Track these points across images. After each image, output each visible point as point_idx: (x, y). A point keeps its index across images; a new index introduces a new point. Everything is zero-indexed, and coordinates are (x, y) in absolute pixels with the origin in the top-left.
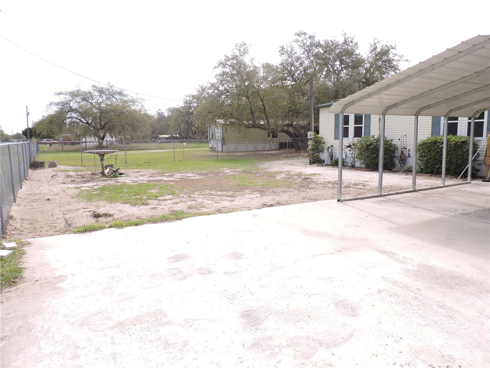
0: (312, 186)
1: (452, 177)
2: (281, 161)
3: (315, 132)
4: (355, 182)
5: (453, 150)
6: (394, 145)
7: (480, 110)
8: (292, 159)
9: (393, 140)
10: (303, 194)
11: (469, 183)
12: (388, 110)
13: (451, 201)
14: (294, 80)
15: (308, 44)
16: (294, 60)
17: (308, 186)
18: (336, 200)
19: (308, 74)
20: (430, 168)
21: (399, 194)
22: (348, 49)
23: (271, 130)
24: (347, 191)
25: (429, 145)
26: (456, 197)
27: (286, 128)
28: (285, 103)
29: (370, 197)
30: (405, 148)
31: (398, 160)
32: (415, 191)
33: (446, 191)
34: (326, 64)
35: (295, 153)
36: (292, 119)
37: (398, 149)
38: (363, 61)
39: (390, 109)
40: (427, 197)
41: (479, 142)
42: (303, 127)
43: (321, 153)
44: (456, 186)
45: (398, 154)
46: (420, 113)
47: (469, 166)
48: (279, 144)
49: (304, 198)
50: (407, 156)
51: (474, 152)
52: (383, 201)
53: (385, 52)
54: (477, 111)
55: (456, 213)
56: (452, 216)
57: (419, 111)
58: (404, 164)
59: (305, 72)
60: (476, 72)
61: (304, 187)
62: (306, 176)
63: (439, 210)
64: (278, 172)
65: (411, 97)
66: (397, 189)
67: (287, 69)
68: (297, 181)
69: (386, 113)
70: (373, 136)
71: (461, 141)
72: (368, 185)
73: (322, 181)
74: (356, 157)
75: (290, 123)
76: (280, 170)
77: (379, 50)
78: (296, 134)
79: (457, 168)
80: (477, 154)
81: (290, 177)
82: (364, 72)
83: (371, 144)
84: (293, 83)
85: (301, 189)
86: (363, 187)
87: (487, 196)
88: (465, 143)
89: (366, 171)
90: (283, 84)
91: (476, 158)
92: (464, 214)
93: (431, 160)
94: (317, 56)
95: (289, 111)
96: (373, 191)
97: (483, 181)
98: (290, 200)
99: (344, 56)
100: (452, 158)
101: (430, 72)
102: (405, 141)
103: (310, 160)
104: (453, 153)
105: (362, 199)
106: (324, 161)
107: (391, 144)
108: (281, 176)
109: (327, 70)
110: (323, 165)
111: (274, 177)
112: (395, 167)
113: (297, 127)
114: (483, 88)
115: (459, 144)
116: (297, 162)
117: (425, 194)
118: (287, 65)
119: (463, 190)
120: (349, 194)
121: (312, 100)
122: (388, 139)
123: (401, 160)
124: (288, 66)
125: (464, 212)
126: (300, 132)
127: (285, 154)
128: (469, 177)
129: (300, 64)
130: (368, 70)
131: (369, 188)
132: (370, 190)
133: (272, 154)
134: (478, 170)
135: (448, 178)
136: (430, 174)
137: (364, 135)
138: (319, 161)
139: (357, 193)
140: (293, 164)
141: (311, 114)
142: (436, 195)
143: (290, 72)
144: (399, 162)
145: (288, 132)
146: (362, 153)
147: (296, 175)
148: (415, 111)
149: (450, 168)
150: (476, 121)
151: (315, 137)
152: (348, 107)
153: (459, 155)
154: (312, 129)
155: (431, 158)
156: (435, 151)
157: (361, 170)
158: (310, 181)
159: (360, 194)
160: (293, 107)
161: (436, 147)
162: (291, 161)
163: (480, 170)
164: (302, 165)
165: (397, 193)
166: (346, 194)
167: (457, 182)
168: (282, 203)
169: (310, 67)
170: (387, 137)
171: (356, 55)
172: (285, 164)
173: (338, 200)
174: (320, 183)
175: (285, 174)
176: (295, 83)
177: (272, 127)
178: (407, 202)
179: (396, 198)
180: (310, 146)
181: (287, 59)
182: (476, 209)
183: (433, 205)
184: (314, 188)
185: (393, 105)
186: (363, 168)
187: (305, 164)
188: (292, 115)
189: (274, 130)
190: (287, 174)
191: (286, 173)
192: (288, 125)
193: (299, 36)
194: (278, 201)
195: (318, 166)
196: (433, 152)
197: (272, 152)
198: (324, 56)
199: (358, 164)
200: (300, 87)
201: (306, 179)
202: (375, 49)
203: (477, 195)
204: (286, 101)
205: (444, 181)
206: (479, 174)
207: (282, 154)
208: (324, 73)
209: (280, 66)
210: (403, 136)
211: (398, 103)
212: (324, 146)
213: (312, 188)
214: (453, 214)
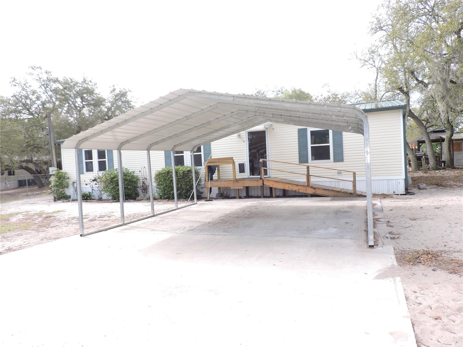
0: (55, 224)
1: (184, 200)
2: (19, 201)
3: (57, 168)
4: (101, 215)
5: (182, 178)
6: (136, 177)
7: (196, 146)
8: (34, 197)
9: (135, 171)
10: (42, 235)
11: (196, 203)
12: (122, 146)
13: (182, 221)
14: (31, 114)
15: (45, 78)
16: (29, 93)
17: (49, 224)
18: (79, 235)
19: (47, 109)
20: (167, 194)
21: (140, 220)
22: (87, 88)
23: (5, 167)
24: (93, 224)
25: (164, 175)
26: (186, 217)
27: (24, 165)
28: (22, 137)
29: (114, 227)
30: (145, 178)
31: (141, 189)
32: (154, 216)
33: (179, 212)
34: (67, 100)
35: (37, 191)
36: (31, 154)
37: (140, 180)
38: (104, 100)
39: (124, 145)
40: (163, 220)
41: (200, 170)
42: (46, 163)
43: (66, 189)
44: (186, 208)
45: (140, 184)
46: (151, 147)
47: (194, 190)
48: (17, 182)
49: (42, 238)
50: (148, 185)
51: (197, 178)
52: (126, 229)
53: (123, 94)
54: (195, 146)
55: (184, 230)
56: (181, 234)
57: (150, 147)
58: (146, 193)
59: (43, 106)
60: (186, 117)
61: (45, 226)
62: (48, 215)
63: (172, 230)
64: (13, 214)
65: (140, 135)
66: (139, 216)
67: (21, 102)
68: (36, 222)
69: (120, 148)
70: (116, 169)
71: (187, 170)
72: (114, 216)
73: (66, 217)
74: (103, 190)
75: (29, 159)
76: (17, 211)
77: (117, 92)
78: (37, 171)
79: (187, 192)
80: (199, 180)
81: (29, 218)
82: (106, 110)
83: (115, 176)
84: (31, 117)
85: (41, 229)
86: (108, 218)
87: (207, 213)
88: (190, 171)
89: (113, 202)
90: (17, 117)
91: (199, 183)
92: (190, 230)
93: (167, 187)
94: (56, 91)
95: (28, 146)
96: (118, 221)
97: (205, 201)
98: (25, 243)
99: (85, 94)
100: (182, 184)
101: (150, 114)
102: (145, 172)
103: (55, 197)
104: (183, 180)
105: (106, 230)
106: (70, 197)
107: (133, 175)
108: (17, 217)
109: (68, 106)
110: (69, 201)
111: (8, 220)
112: (138, 196)
113: (38, 163)
114: (194, 129)
115: (186, 172)
116: (39, 200)
117: (162, 217)
118: (21, 97)
119: (191, 210)
120: (94, 227)
121: (52, 135)
122: (130, 171)
123: (144, 189)
124: (22, 99)
125: (191, 228)
126: (42, 168)
127: (25, 192)
128: (195, 199)
129: (36, 98)
130: (109, 109)
131: (114, 219)
132: (115, 221)
133: (8, 194)
134: (202, 193)
135: (181, 202)
136: (168, 200)
137: (109, 169)
138: (65, 197)
139: (102, 225)
140: (34, 202)
141: (52, 149)
142: (170, 217)
143: (25, 105)
144: (142, 192)
145: (27, 169)
146: (107, 186)
147: (36, 214)
148: (146, 146)
149: (182, 193)
150: (195, 154)
151: (58, 173)
152: (82, 143)
153: (187, 182)
154: (54, 165)
155: (167, 185)
156: (169, 179)
157: (108, 202)
158: (52, 219)
159: (105, 225)
160: (32, 142)
161: (169, 176)
162: (33, 200)
163: (203, 192)
164: (45, 203)
165: (139, 220)
166: (91, 227)
167: (188, 204)
168: (15, 248)
169: (49, 102)
170: (129, 170)
171: (96, 94)
172: (23, 204)
173: (81, 235)
174: (63, 220)
175: (22, 215)
176: (32, 117)
177: (6, 164)
178: (147, 227)
179: (138, 225)
180: (53, 182)
181: (21, 92)
182: (198, 224)
183: (167, 226)
184: (56, 226)
185: (126, 141)
186: (110, 200)
187: (49, 202)
188: (32, 150)
189: (9, 167)
190: (26, 214)
191: (23, 213)
192: (27, 161)
193: (33, 69)
194: (9, 247)
195: (63, 202)
196: (168, 181)
197: (8, 192)
198: (64, 92)
199: (105, 197)
200: (39, 121)
201: (48, 217)
202: (114, 91)
203: (201, 212)
204: (23, 136)
205: (176, 204)
206: (203, 195)
207: (22, 192)
208: (66, 109)
209: (12, 98)
210: (142, 168)
211: (131, 139)
212: (69, 181)
213: (54, 227)
214: (182, 232)
